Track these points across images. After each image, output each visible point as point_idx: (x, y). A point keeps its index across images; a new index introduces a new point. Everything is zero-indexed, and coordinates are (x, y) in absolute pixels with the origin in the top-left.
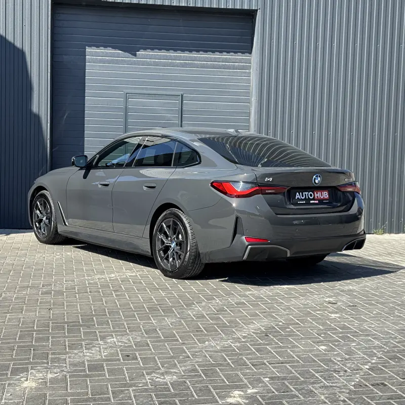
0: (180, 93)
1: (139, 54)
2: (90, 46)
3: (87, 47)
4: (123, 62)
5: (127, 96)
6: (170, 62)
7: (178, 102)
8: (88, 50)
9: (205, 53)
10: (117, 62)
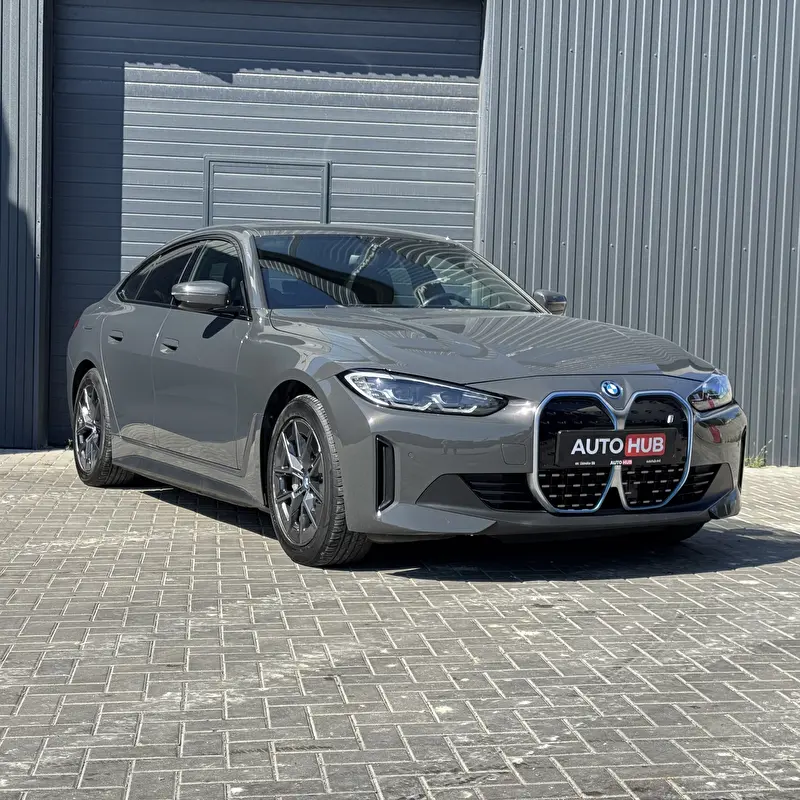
0: (324, 161)
1: (237, 78)
2: (133, 61)
3: (126, 63)
4: (201, 94)
5: (210, 167)
6: (305, 95)
7: (322, 179)
8: (129, 68)
9: (380, 76)
10: (191, 94)
